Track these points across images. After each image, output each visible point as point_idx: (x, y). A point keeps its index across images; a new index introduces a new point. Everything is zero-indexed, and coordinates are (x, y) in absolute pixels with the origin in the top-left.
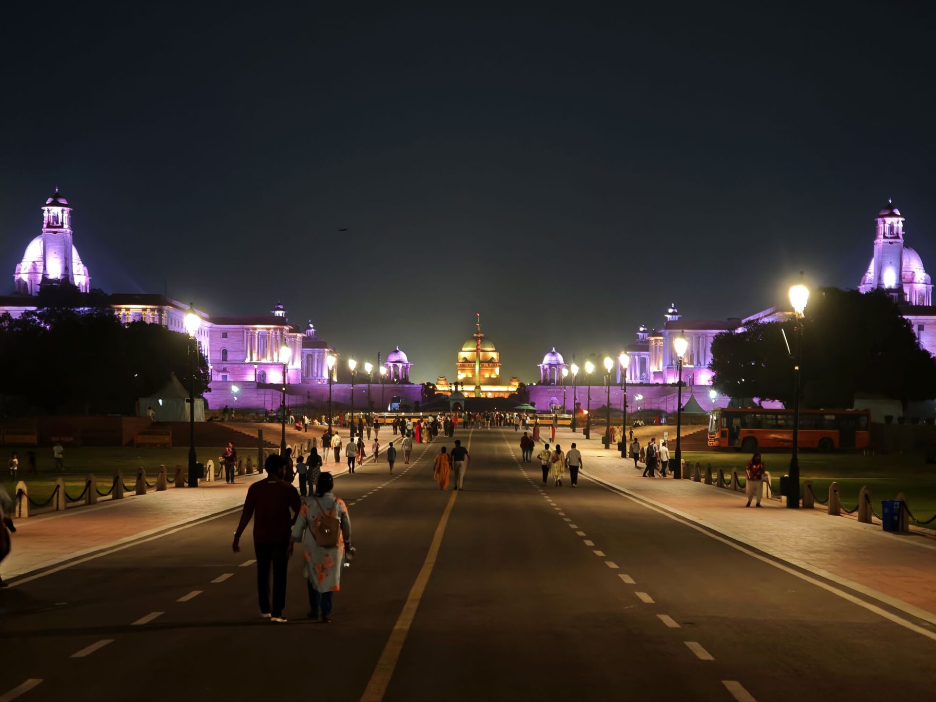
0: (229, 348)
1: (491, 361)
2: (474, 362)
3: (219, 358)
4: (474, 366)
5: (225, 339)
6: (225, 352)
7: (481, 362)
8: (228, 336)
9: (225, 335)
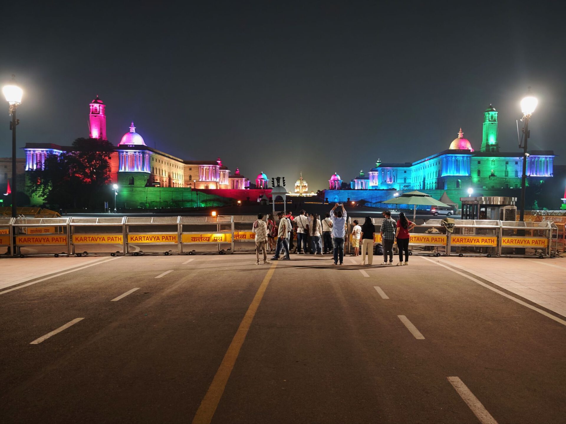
0: (192, 175)
1: (305, 186)
2: (300, 186)
3: (188, 179)
4: (300, 188)
5: (190, 171)
6: (190, 177)
7: (302, 186)
8: (192, 169)
9: (190, 169)
